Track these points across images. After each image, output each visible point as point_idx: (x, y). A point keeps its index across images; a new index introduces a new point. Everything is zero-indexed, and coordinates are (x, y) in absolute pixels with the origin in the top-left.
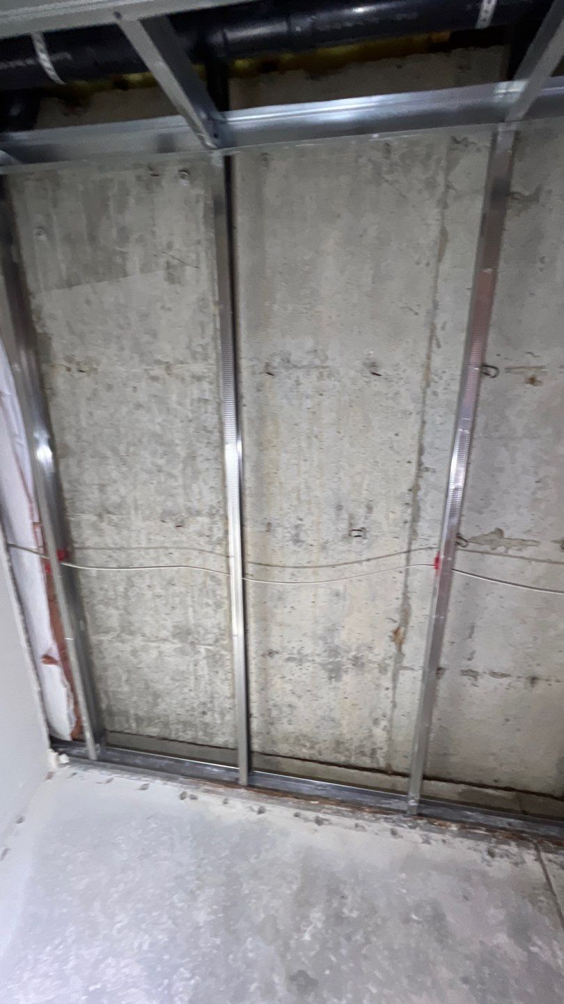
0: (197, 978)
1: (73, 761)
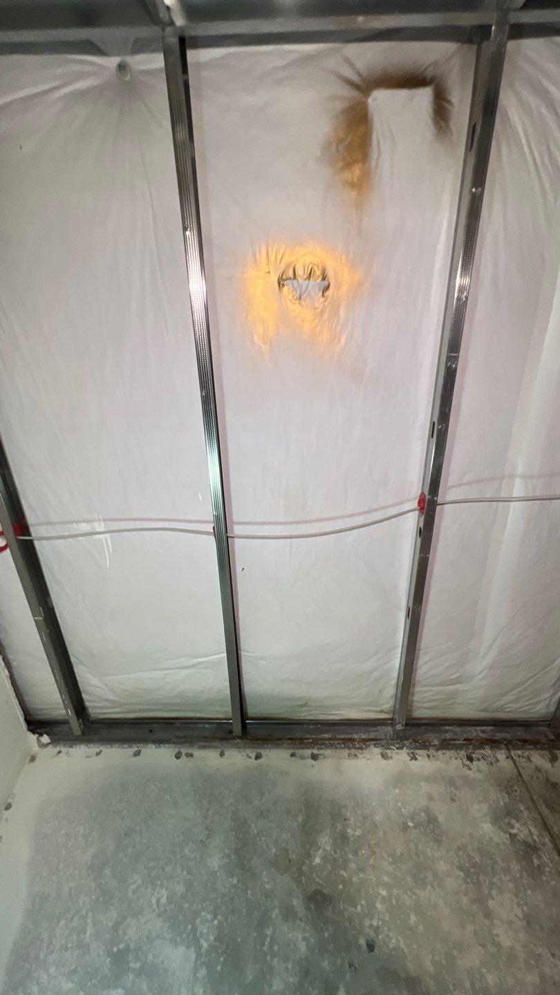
1: (55, 740)
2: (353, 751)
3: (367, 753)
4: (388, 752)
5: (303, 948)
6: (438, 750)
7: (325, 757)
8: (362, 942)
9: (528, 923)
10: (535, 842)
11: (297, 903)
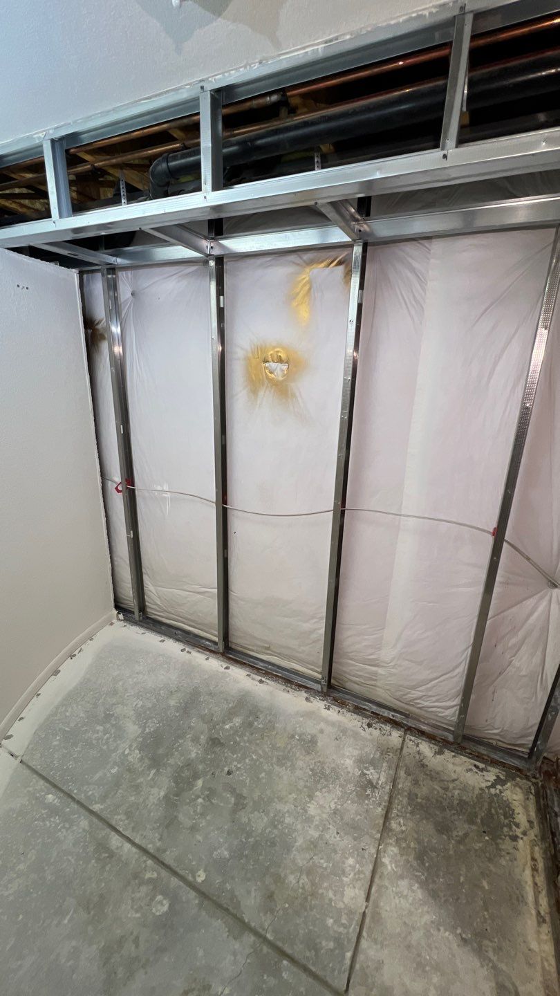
0: (161, 724)
1: (126, 620)
2: (288, 689)
3: (297, 693)
4: (312, 699)
5: (193, 755)
6: (349, 712)
7: (268, 684)
8: (226, 769)
9: (335, 813)
10: (377, 783)
11: (203, 738)
